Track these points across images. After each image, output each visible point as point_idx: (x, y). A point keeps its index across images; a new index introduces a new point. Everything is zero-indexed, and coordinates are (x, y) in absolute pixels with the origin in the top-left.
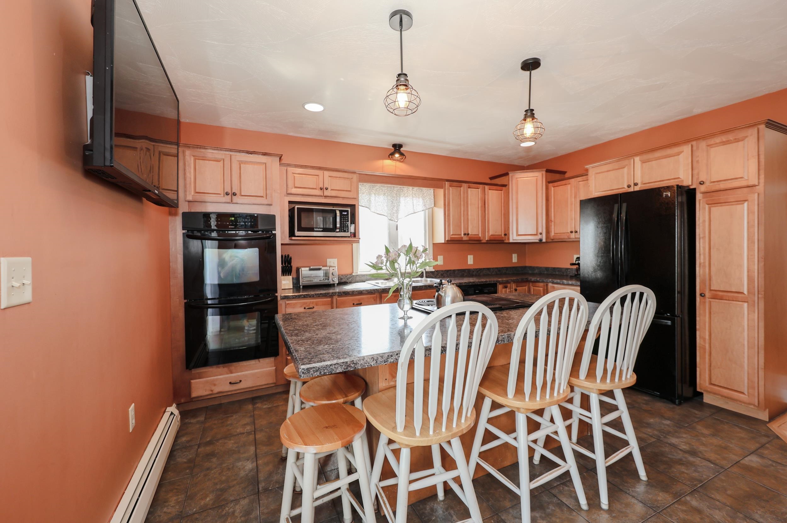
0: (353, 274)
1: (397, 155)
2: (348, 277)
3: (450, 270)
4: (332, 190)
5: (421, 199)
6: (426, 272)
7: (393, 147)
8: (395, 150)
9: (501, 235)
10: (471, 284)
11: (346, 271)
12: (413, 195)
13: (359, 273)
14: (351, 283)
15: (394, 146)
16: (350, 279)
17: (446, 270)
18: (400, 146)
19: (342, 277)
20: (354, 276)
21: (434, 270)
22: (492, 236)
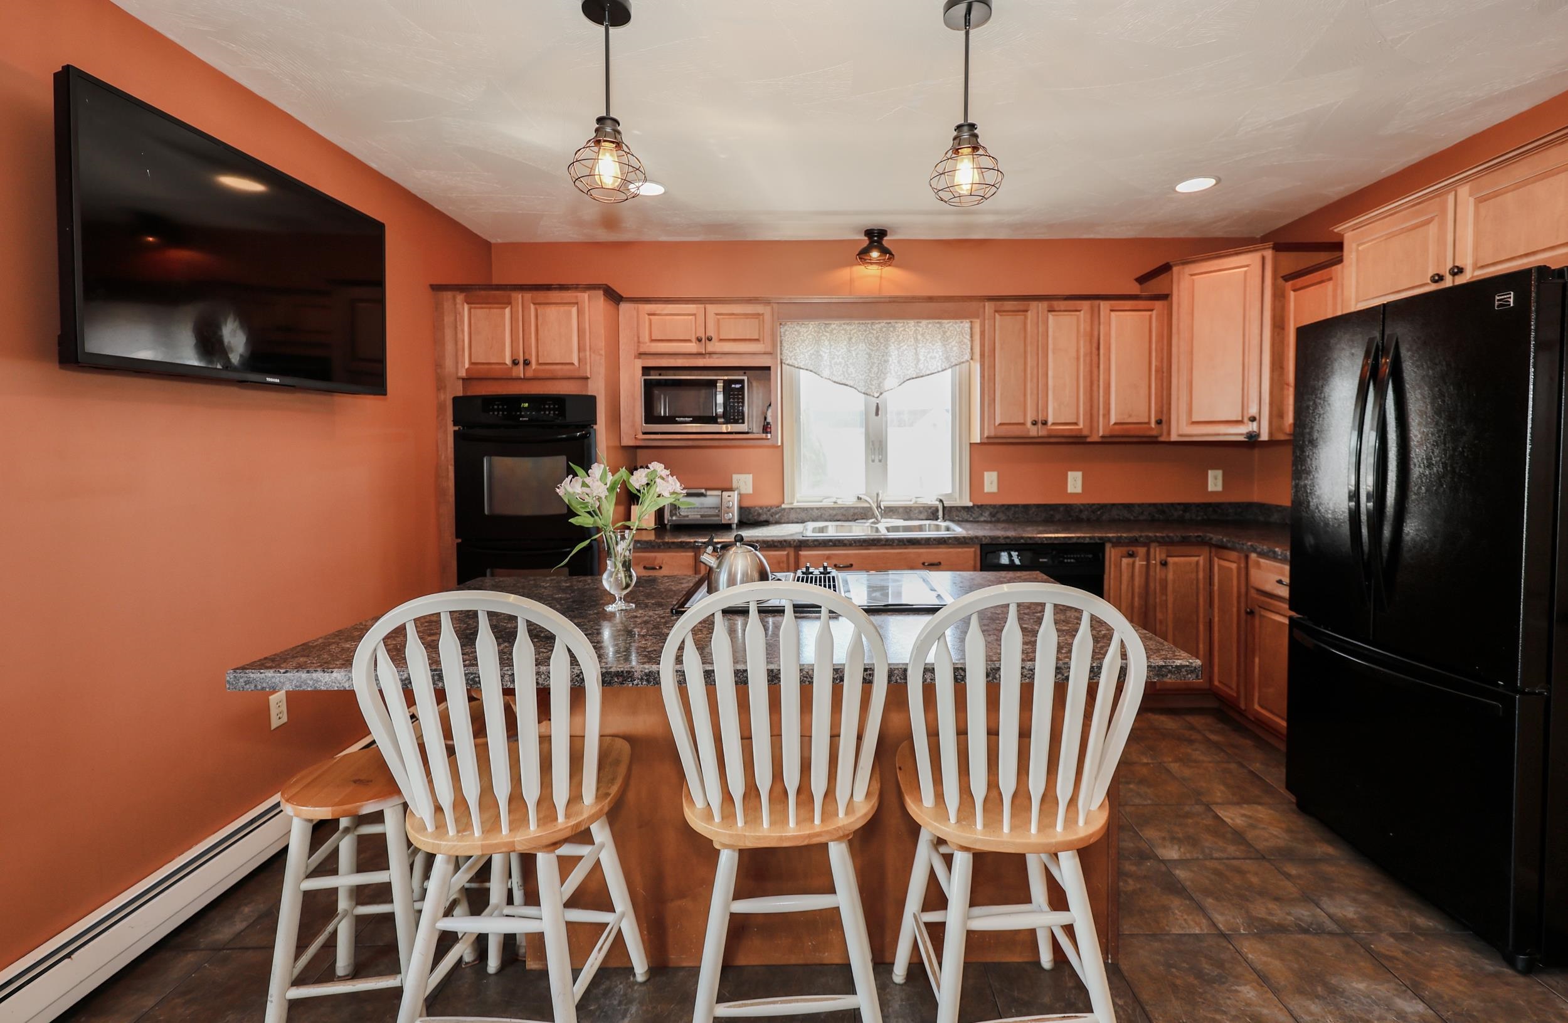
0: (783, 506)
1: (875, 254)
2: (773, 510)
3: (1016, 506)
4: (721, 340)
5: (940, 344)
6: (944, 508)
7: (865, 235)
8: (870, 243)
9: (1149, 423)
10: (1022, 541)
11: (766, 500)
12: (919, 337)
13: (796, 505)
14: (778, 523)
15: (869, 233)
16: (777, 516)
17: (1003, 505)
18: (882, 233)
19: (761, 511)
20: (784, 509)
21: (971, 504)
22: (1117, 427)
